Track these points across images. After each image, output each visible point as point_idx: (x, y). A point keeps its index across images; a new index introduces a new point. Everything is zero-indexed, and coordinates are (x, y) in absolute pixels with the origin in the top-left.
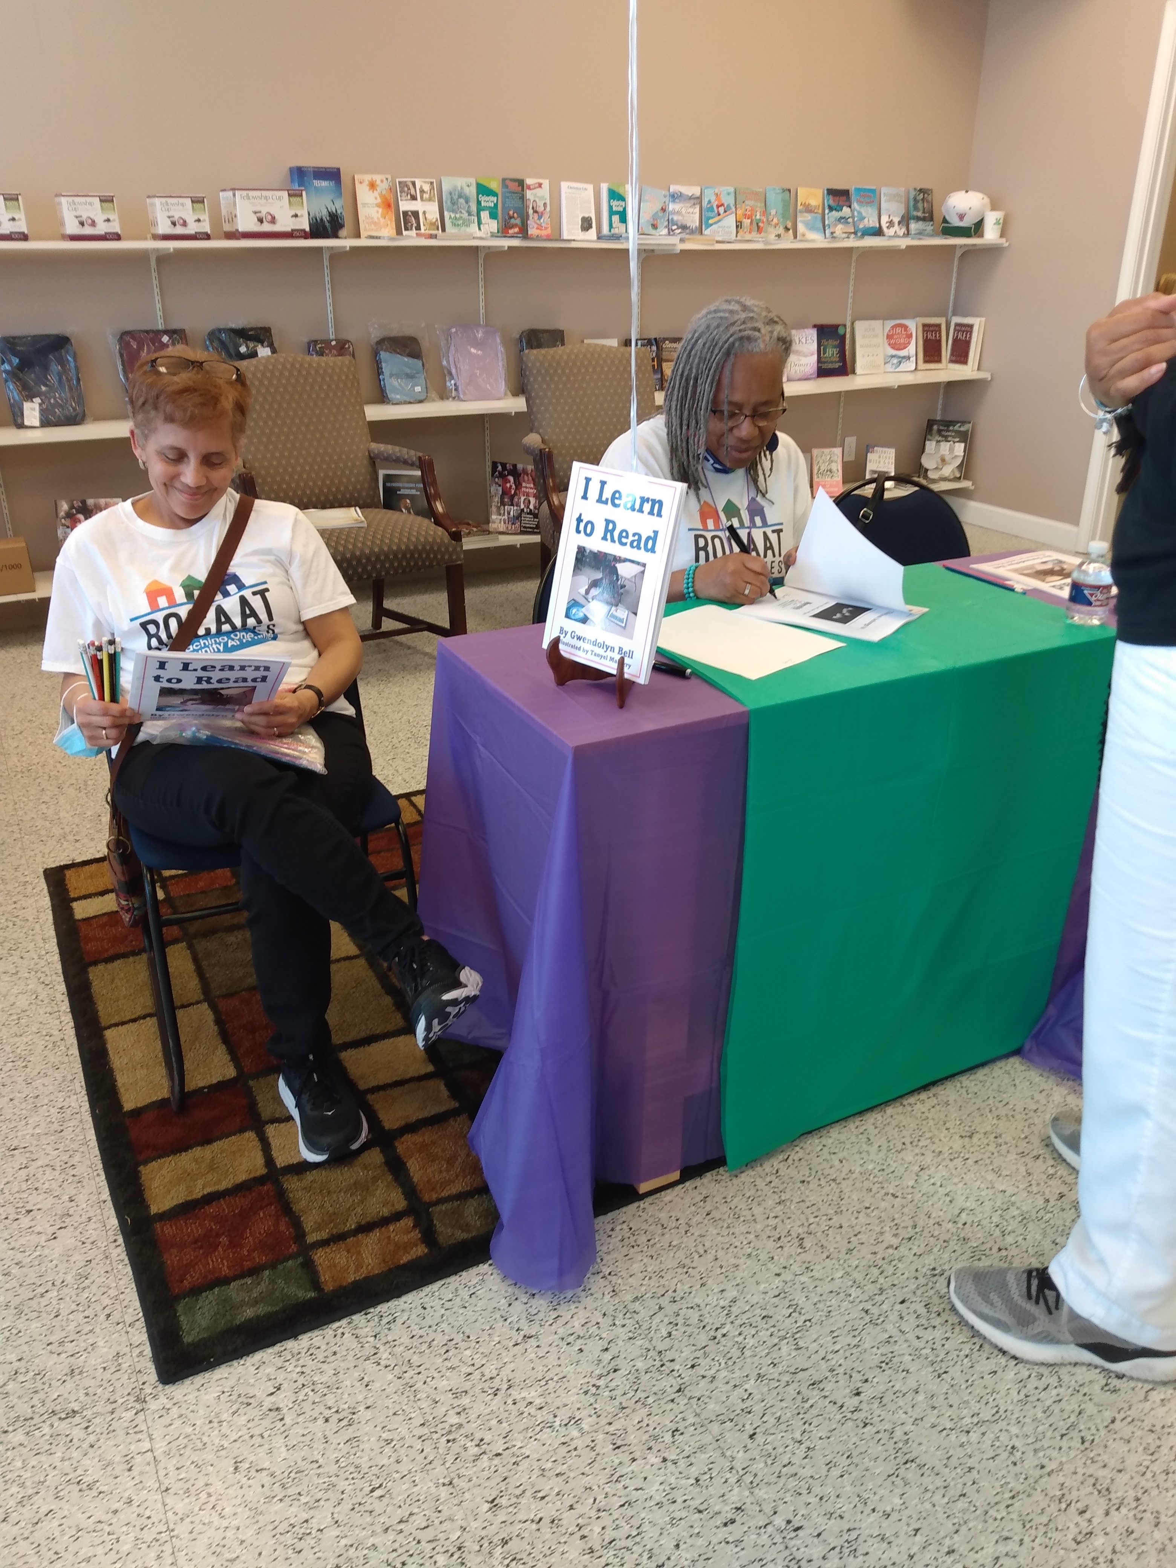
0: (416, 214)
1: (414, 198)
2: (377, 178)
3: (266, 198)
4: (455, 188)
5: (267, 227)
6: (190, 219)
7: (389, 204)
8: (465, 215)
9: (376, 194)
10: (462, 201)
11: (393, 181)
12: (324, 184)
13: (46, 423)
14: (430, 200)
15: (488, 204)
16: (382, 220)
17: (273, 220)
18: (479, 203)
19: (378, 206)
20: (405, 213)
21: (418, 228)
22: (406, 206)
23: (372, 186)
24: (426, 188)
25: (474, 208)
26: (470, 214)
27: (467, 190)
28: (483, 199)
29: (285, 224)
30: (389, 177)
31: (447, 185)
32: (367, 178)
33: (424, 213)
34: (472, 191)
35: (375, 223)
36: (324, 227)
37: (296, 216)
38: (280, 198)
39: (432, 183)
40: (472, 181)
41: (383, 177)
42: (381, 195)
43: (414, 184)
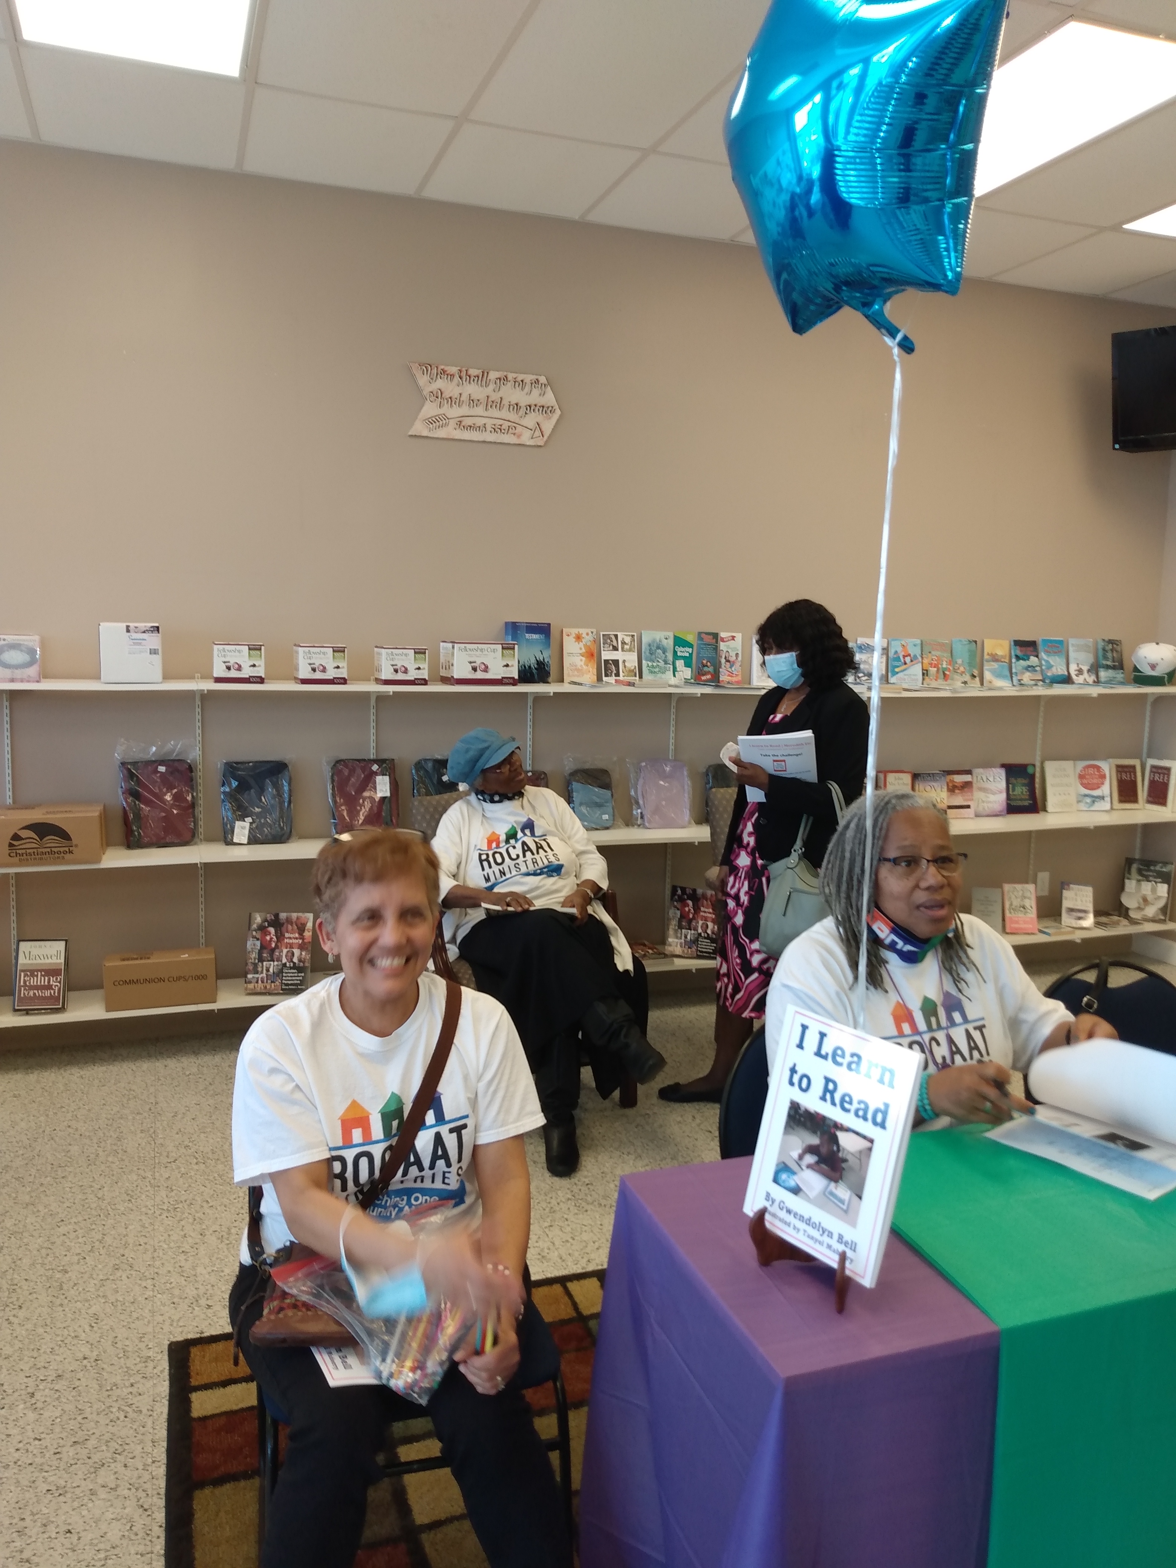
0: (616, 662)
1: (615, 649)
2: (583, 631)
3: (482, 650)
4: (654, 641)
5: (480, 675)
6: (411, 667)
7: (592, 655)
8: (662, 664)
9: (581, 645)
10: (659, 651)
11: (598, 634)
12: (535, 636)
13: (253, 840)
14: (630, 650)
15: (683, 654)
16: (585, 667)
17: (486, 669)
18: (675, 652)
19: (582, 655)
20: (606, 661)
21: (617, 675)
22: (607, 655)
23: (578, 638)
24: (628, 640)
25: (670, 658)
26: (666, 662)
27: (665, 642)
28: (678, 649)
29: (496, 672)
30: (594, 631)
31: (647, 637)
32: (574, 631)
33: (624, 661)
34: (669, 643)
35: (578, 670)
36: (532, 674)
37: (507, 666)
38: (494, 651)
39: (633, 636)
40: (671, 635)
41: (589, 631)
42: (585, 646)
43: (616, 636)
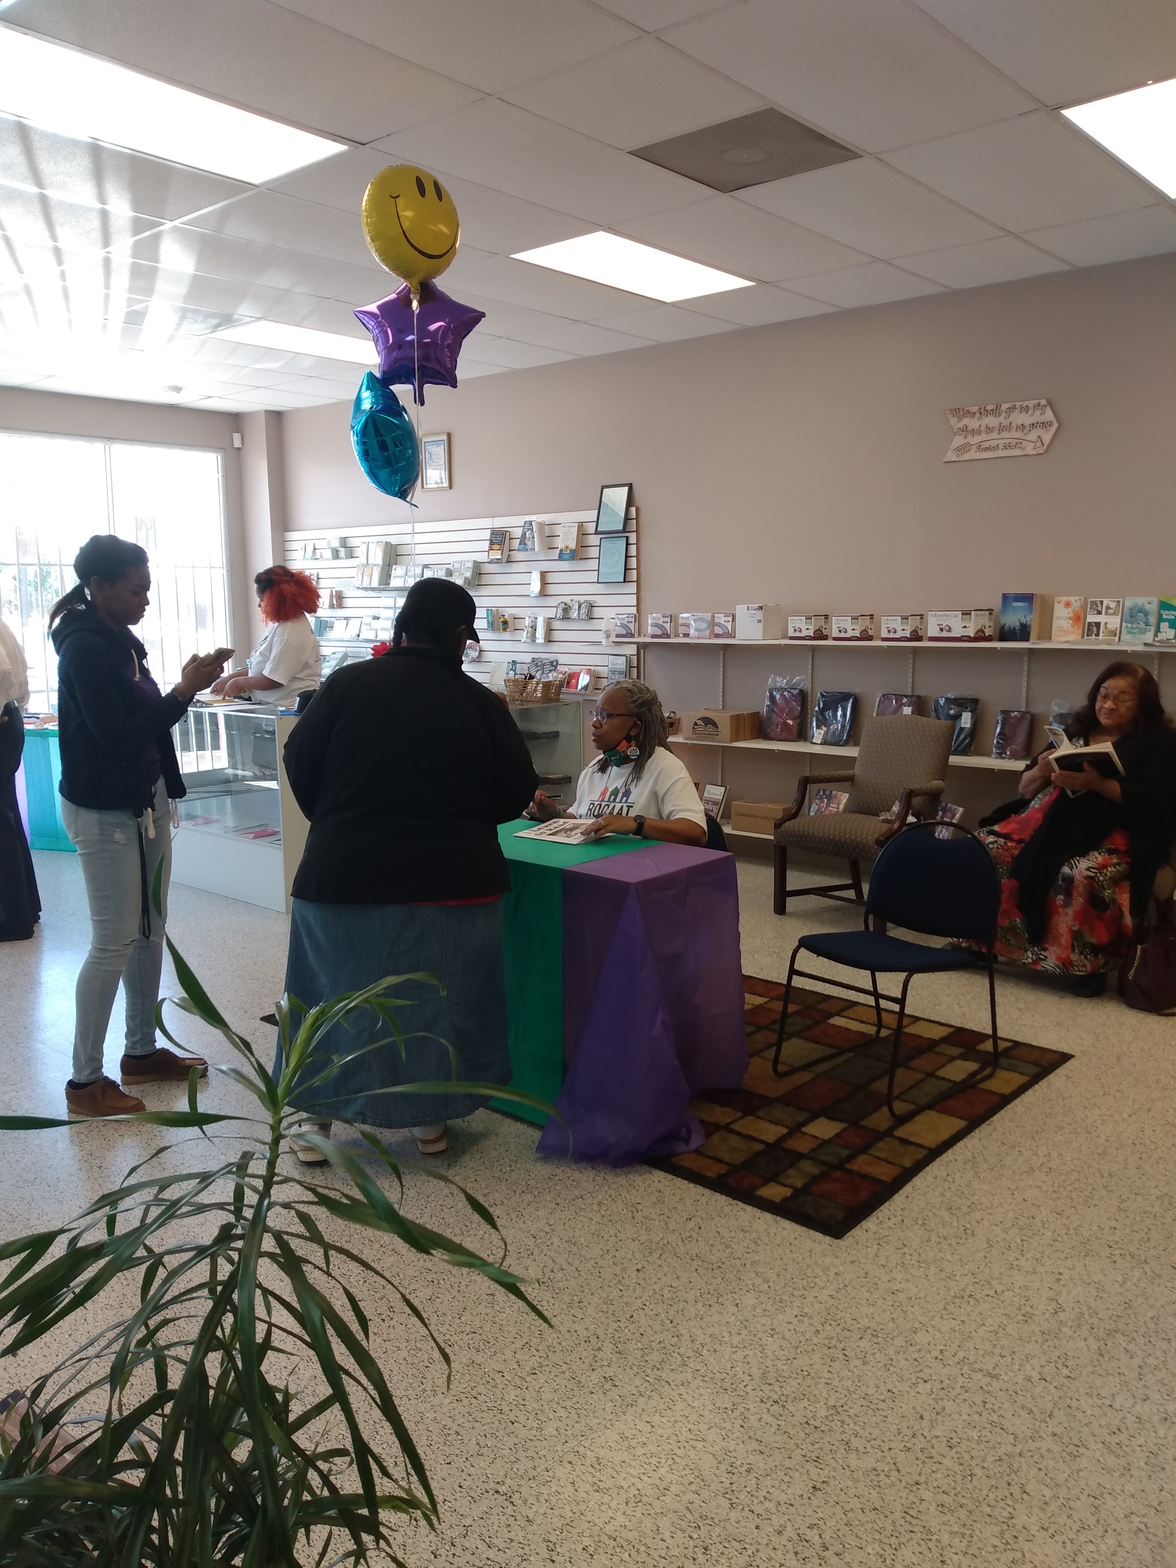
0: (1098, 625)
1: (1099, 613)
2: (1072, 599)
3: (947, 616)
4: (1136, 605)
5: (945, 634)
6: (899, 629)
7: (1078, 618)
8: (1142, 625)
9: (1070, 610)
10: (1141, 614)
11: (1086, 601)
12: (1020, 604)
14: (1114, 614)
15: (1168, 617)
16: (1071, 629)
17: (950, 630)
18: (1160, 615)
19: (1069, 619)
20: (1090, 624)
21: (1097, 635)
22: (1092, 618)
23: (1068, 605)
24: (1113, 605)
25: (1153, 620)
26: (1147, 624)
27: (1147, 607)
28: (1162, 612)
29: (957, 632)
30: (1082, 598)
31: (1129, 602)
32: (1065, 599)
33: (1106, 624)
34: (1153, 607)
35: (1064, 631)
36: (1015, 634)
37: (965, 627)
39: (1118, 602)
40: (1155, 600)
41: (1077, 598)
42: (1073, 611)
43: (1102, 602)
